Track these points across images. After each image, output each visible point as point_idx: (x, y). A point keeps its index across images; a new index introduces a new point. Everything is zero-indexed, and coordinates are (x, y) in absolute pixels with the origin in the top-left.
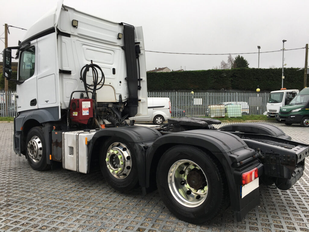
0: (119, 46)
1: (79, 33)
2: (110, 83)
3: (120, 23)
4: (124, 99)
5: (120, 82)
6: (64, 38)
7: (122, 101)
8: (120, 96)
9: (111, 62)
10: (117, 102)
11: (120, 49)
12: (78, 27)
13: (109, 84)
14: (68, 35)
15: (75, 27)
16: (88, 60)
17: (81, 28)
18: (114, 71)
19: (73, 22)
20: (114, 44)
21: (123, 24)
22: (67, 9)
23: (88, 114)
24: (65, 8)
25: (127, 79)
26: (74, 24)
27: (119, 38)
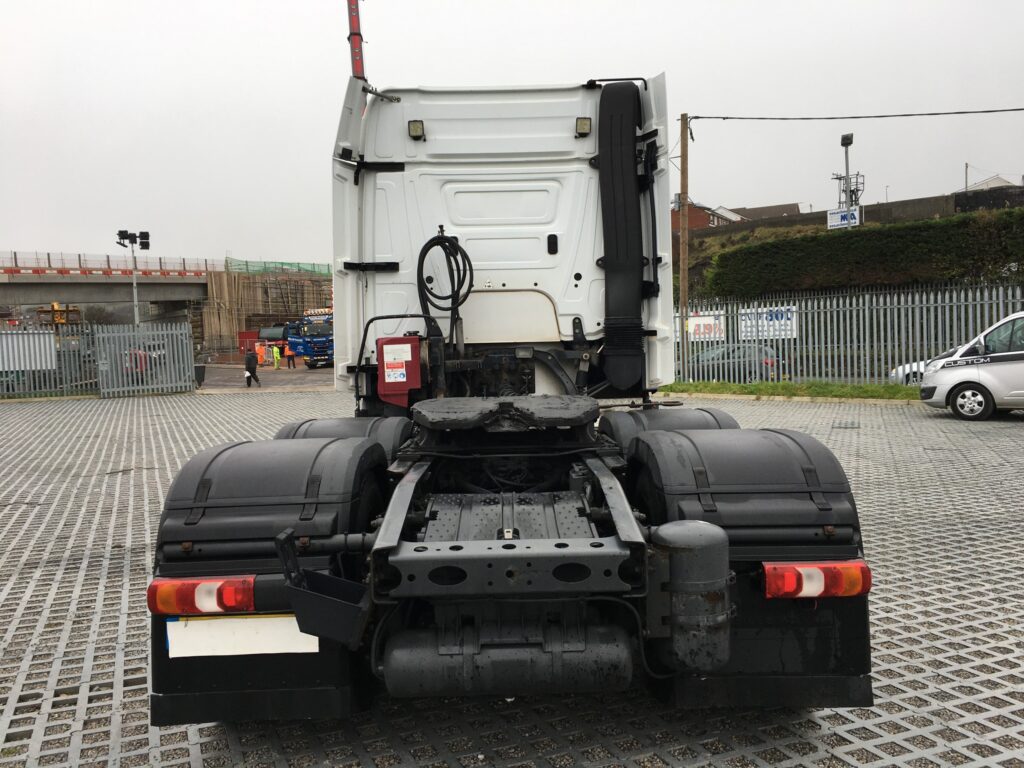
0: (578, 160)
1: (430, 152)
2: (536, 284)
3: (585, 83)
4: (595, 330)
5: (578, 277)
6: (384, 178)
7: (583, 336)
8: (577, 323)
9: (542, 218)
10: (567, 342)
11: (585, 167)
12: (429, 137)
13: (535, 288)
14: (398, 167)
15: (418, 138)
16: (459, 223)
17: (437, 137)
18: (553, 244)
19: (412, 127)
20: (560, 158)
21: (597, 83)
22: (396, 95)
23: (404, 380)
24: (390, 95)
25: (602, 264)
26: (414, 134)
27: (582, 135)
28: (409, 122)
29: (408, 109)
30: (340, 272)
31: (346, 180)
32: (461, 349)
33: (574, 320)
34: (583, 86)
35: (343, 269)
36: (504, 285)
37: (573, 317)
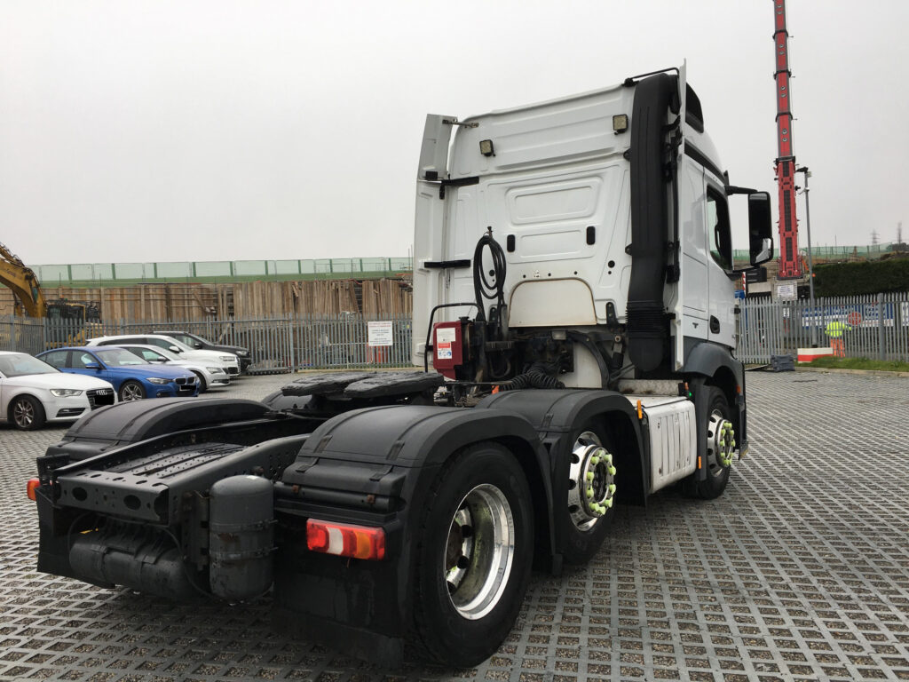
0: (616, 155)
1: (499, 165)
2: (576, 273)
3: (623, 82)
4: (623, 316)
5: (612, 264)
6: (464, 191)
7: (616, 320)
8: (610, 308)
9: (585, 212)
10: (602, 325)
11: (621, 161)
12: (497, 152)
13: (575, 276)
14: (474, 181)
15: (490, 154)
16: (518, 222)
17: (505, 151)
18: (591, 236)
19: (483, 146)
20: (602, 155)
21: (634, 80)
22: (475, 122)
23: (451, 357)
24: (470, 122)
25: (629, 250)
26: (485, 152)
27: (620, 132)
28: (481, 143)
29: (483, 132)
30: (421, 270)
31: (431, 196)
32: (505, 331)
33: (608, 304)
34: (623, 85)
35: (424, 268)
36: (550, 275)
37: (605, 303)
